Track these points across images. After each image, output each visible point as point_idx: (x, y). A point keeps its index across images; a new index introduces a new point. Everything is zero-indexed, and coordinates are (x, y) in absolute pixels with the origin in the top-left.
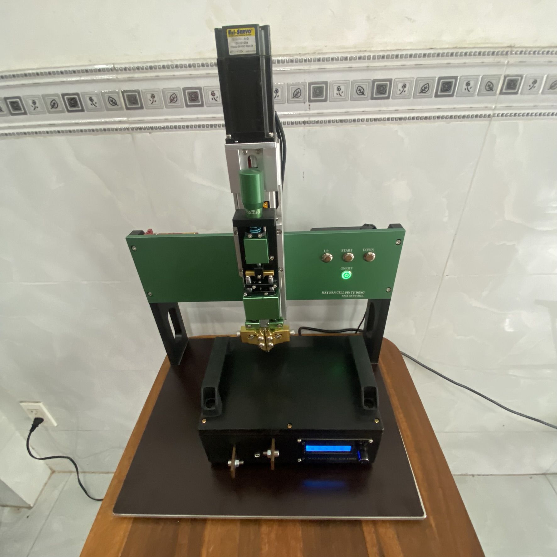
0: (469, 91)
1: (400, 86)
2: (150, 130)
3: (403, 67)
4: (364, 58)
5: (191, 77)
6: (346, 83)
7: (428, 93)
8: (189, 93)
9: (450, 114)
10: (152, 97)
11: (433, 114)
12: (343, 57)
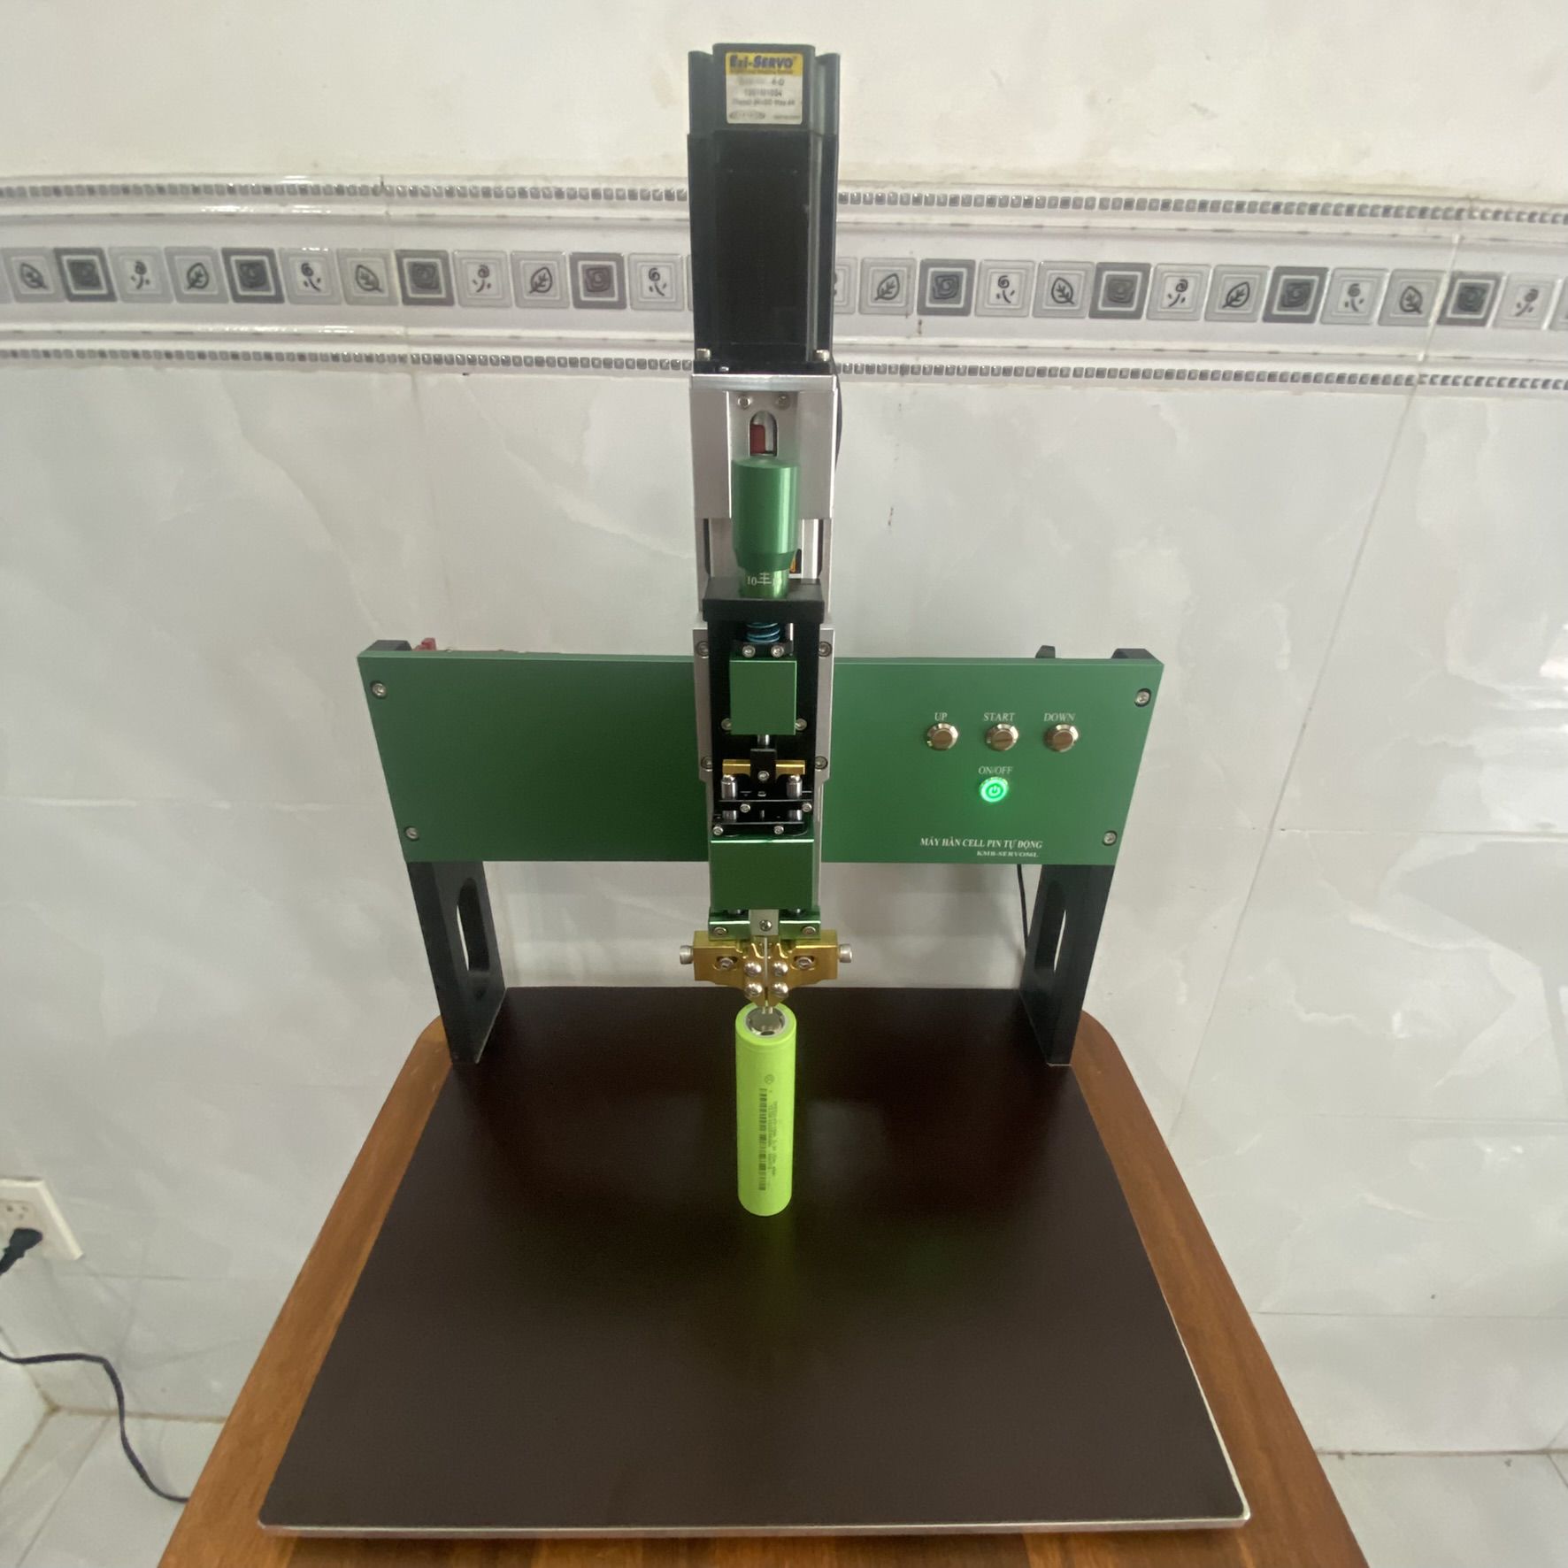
0: (1355, 309)
1: (1170, 286)
2: (467, 366)
3: (1182, 235)
4: (1077, 204)
5: (598, 225)
6: (1024, 267)
7: (1247, 309)
8: (587, 270)
9: (1303, 368)
10: (481, 273)
11: (1257, 367)
12: (1018, 198)
